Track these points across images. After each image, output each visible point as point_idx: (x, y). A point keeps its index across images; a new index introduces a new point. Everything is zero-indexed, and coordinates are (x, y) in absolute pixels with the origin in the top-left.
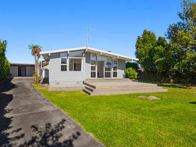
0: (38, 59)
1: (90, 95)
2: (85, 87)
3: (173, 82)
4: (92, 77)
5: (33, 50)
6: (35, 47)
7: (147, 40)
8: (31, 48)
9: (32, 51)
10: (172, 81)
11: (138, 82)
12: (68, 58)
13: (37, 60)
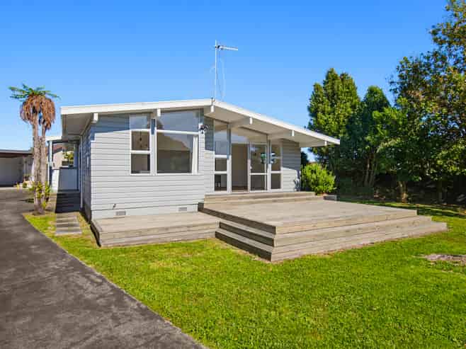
0: (44, 133)
1: (269, 259)
2: (220, 223)
3: (407, 199)
4: (217, 188)
5: (25, 103)
6: (33, 94)
7: (340, 93)
8: (21, 96)
9: (24, 108)
10: (405, 195)
11: (336, 202)
12: (153, 133)
13: (40, 135)
